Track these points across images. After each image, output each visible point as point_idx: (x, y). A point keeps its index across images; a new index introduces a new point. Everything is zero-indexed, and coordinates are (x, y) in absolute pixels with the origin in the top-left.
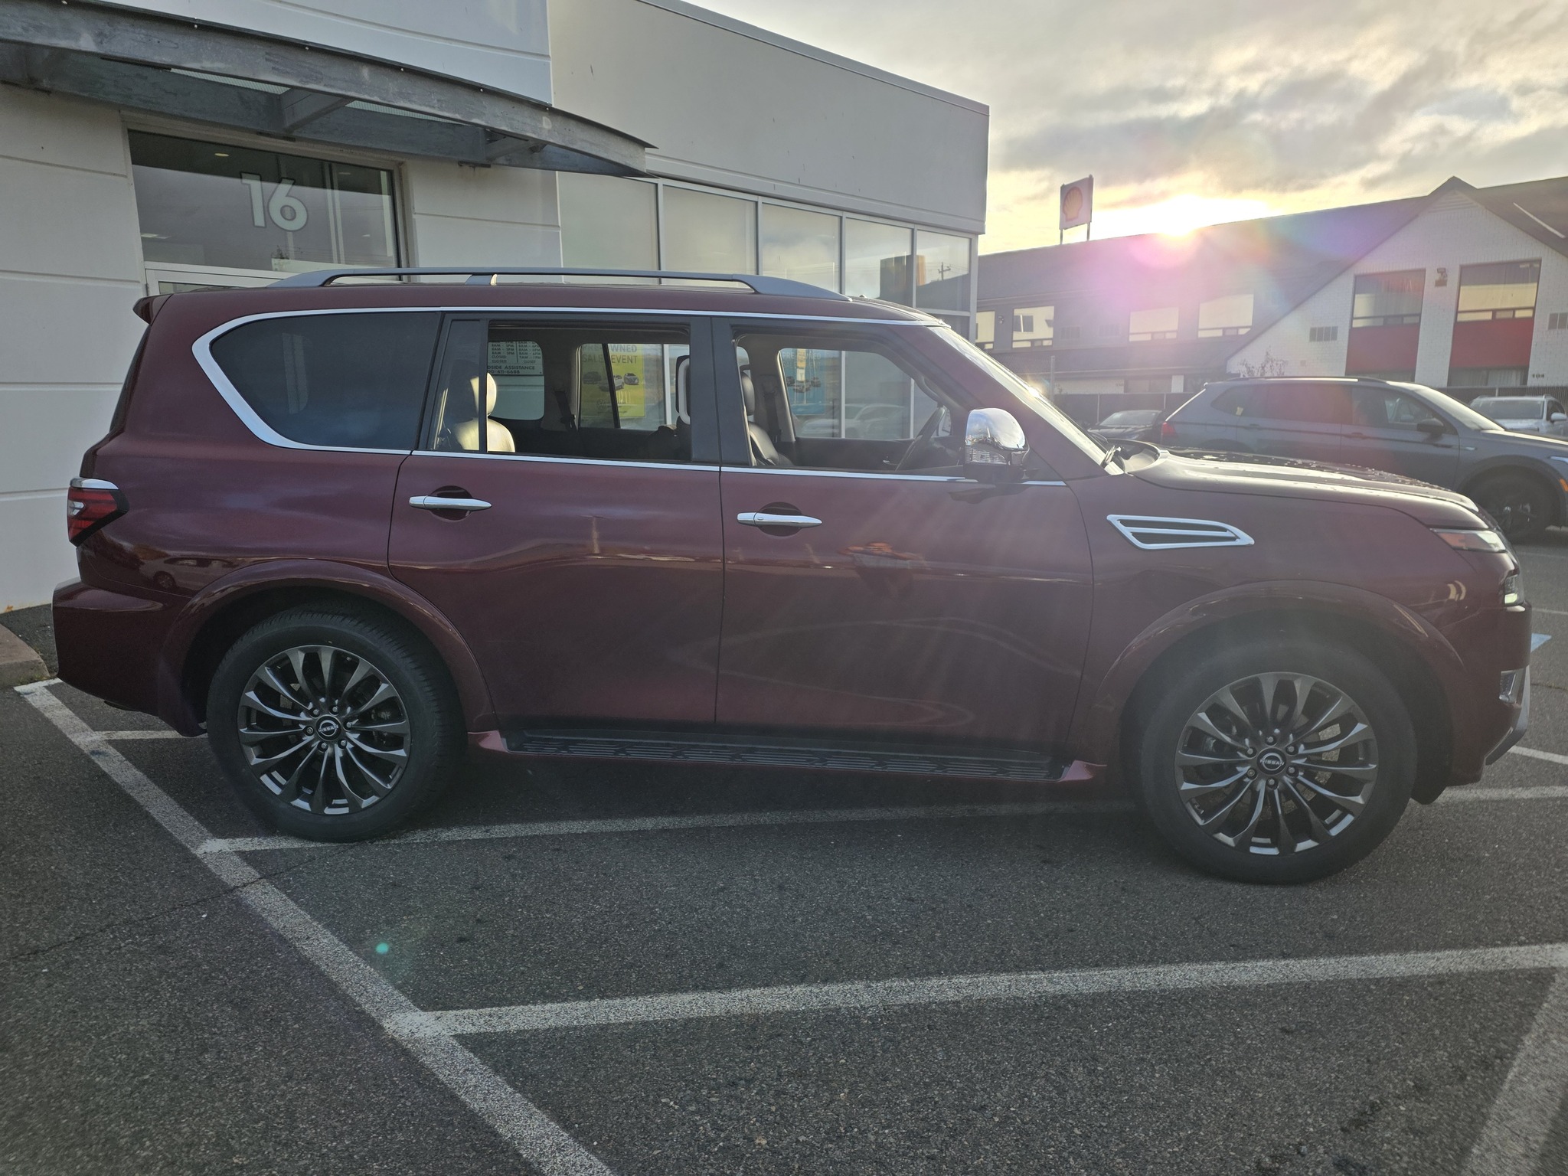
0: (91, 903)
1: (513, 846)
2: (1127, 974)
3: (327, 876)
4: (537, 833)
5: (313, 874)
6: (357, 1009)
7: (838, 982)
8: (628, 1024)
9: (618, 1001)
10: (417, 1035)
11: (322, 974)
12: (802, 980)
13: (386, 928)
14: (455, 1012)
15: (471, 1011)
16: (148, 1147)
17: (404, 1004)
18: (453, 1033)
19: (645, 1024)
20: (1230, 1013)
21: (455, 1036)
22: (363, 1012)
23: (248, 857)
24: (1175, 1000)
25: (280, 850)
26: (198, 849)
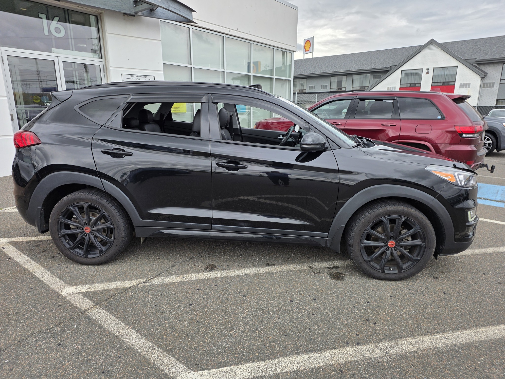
2: (472, 333)
3: (124, 303)
5: (118, 302)
7: (363, 344)
8: (287, 373)
9: (276, 360)
12: (348, 345)
13: (159, 328)
14: (207, 371)
15: (215, 370)
17: (183, 369)
19: (294, 372)
24: (498, 344)
25: (99, 291)
26: (63, 292)
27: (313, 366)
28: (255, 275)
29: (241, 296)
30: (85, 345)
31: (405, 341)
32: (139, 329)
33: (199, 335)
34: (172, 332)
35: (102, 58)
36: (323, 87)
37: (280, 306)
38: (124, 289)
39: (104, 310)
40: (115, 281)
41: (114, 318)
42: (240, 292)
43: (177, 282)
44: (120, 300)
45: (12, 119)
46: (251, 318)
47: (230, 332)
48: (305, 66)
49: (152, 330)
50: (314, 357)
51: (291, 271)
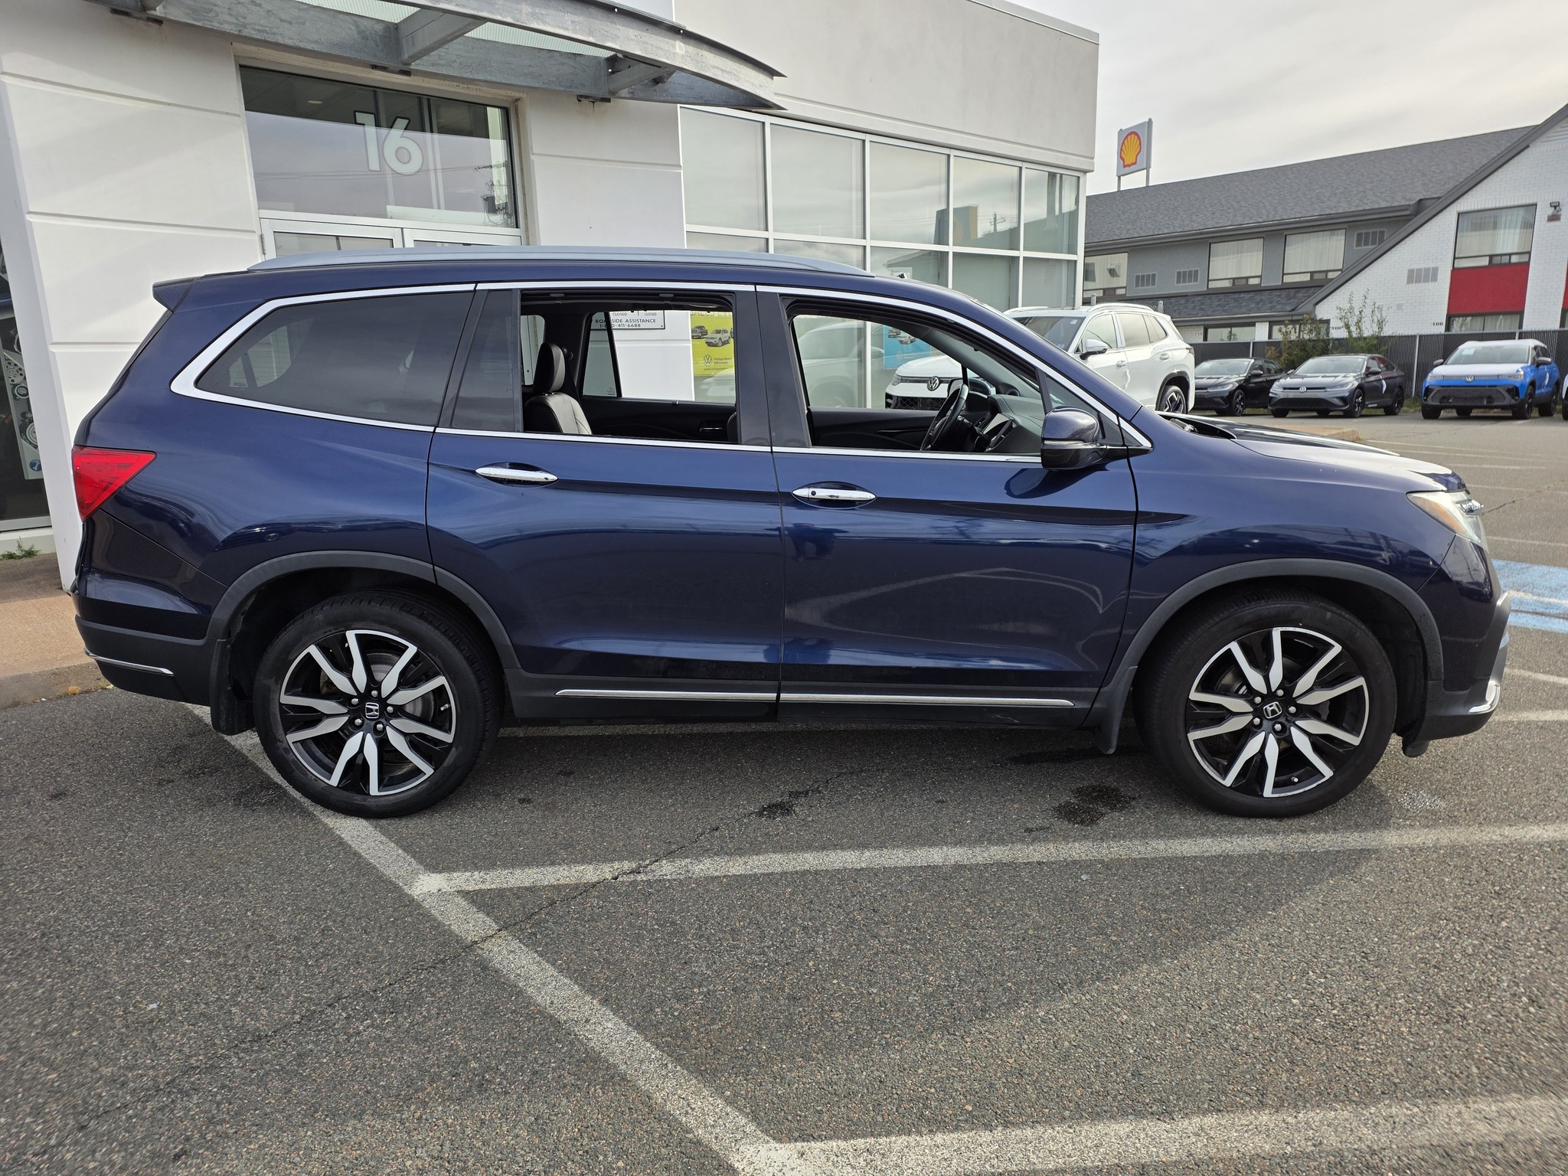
0: (307, 965)
1: (787, 886)
3: (580, 928)
4: (807, 867)
5: (561, 925)
6: (690, 1136)
7: (1312, 1106)
9: (1029, 1132)
11: (624, 1078)
12: (1262, 1105)
13: (678, 1006)
14: (819, 1145)
15: (842, 1144)
17: (748, 1130)
22: (699, 1143)
23: (477, 899)
25: (511, 890)
26: (414, 889)
27: (1148, 1160)
28: (958, 868)
29: (917, 929)
30: (476, 1039)
31: (1461, 1107)
32: (622, 1007)
33: (791, 1037)
34: (713, 1021)
35: (517, 227)
36: (1181, 277)
37: (1041, 969)
38: (577, 887)
39: (524, 944)
40: (553, 864)
41: (551, 971)
42: (913, 918)
43: (725, 876)
44: (568, 918)
46: (947, 997)
47: (886, 1036)
48: (1124, 213)
49: (657, 1010)
50: (1150, 1133)
51: (1074, 862)
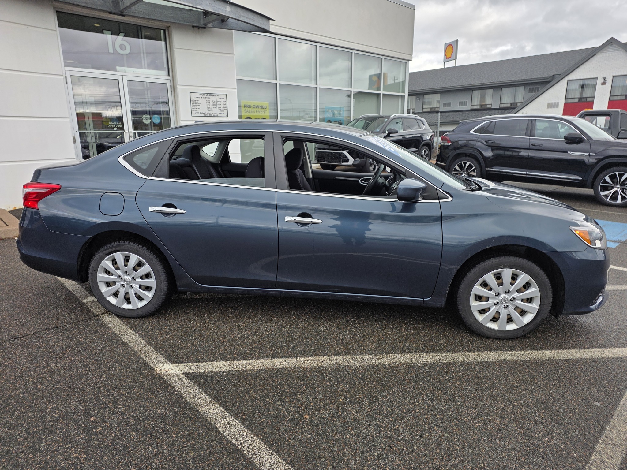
0: (40, 320)
2: (461, 355)
6: (144, 362)
7: (340, 355)
8: (254, 370)
9: (250, 361)
10: (168, 373)
11: (131, 348)
12: (326, 354)
14: (184, 364)
15: (191, 364)
16: (58, 413)
17: (163, 361)
18: (183, 372)
19: (261, 370)
20: (504, 371)
21: (184, 373)
22: (147, 363)
24: (481, 366)
26: (84, 300)
27: (281, 367)
30: (88, 339)
31: (385, 356)
32: (139, 331)
33: (190, 339)
35: (169, 76)
36: (461, 104)
41: (121, 322)
45: (75, 142)
49: (150, 332)
50: (287, 361)
